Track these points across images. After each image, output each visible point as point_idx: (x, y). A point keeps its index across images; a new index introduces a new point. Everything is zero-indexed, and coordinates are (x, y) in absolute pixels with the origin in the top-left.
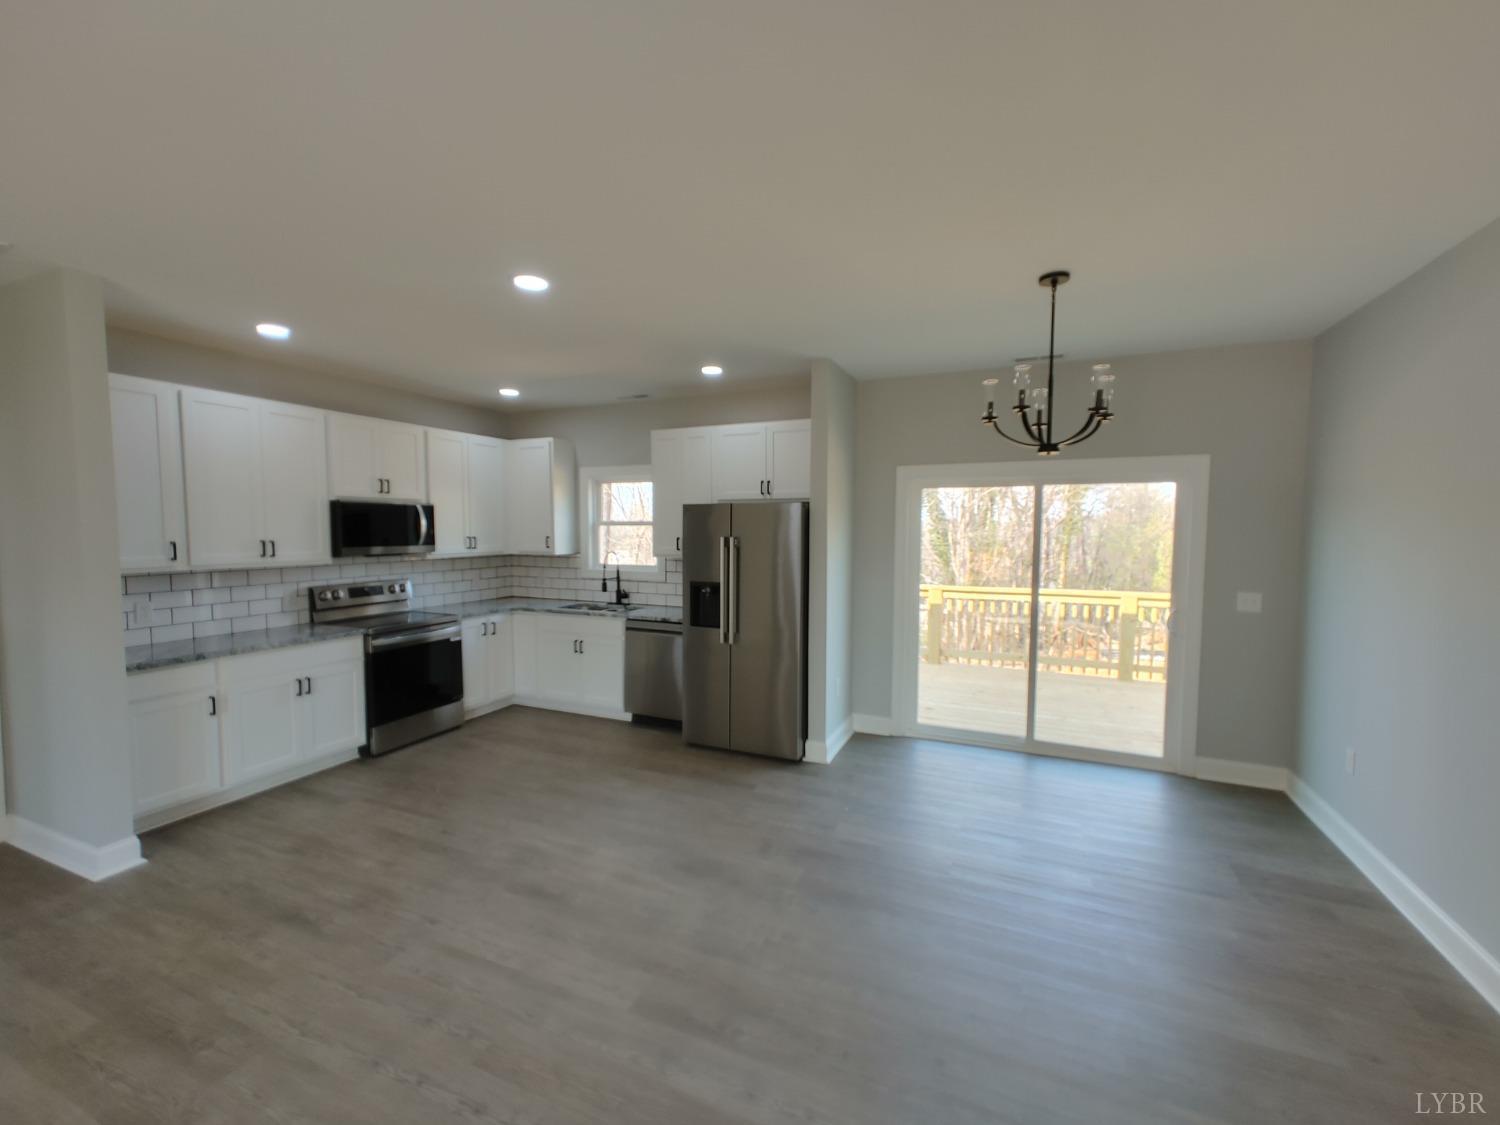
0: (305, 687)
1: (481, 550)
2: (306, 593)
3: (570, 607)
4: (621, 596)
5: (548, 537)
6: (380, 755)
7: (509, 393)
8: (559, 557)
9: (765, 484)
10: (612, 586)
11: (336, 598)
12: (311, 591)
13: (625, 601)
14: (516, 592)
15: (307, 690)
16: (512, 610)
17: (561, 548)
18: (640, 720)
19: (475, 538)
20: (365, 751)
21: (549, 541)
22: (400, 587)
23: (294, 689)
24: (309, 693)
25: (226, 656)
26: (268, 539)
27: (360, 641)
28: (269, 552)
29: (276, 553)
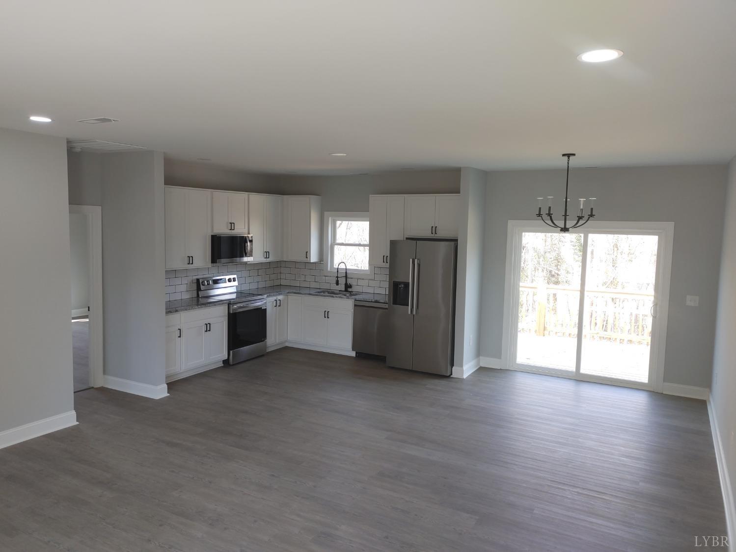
1: (272, 258)
2: (195, 281)
3: (318, 292)
4: (348, 286)
5: (307, 252)
8: (313, 263)
9: (434, 229)
10: (342, 281)
11: (208, 284)
12: (198, 280)
13: (350, 290)
14: (283, 282)
16: (288, 293)
17: (314, 258)
19: (269, 252)
20: (226, 362)
21: (307, 255)
22: (233, 279)
23: (204, 328)
24: (209, 331)
25: (184, 311)
26: (190, 256)
27: (227, 307)
28: (191, 262)
29: (193, 262)
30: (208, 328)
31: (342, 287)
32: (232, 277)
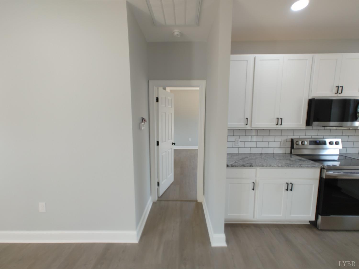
0: (290, 188)
2: (290, 141)
11: (303, 144)
12: (292, 140)
15: (291, 189)
22: (336, 142)
23: (285, 187)
24: (291, 190)
25: (260, 167)
26: (280, 117)
27: (318, 171)
28: (280, 123)
29: (282, 124)
32: (334, 140)
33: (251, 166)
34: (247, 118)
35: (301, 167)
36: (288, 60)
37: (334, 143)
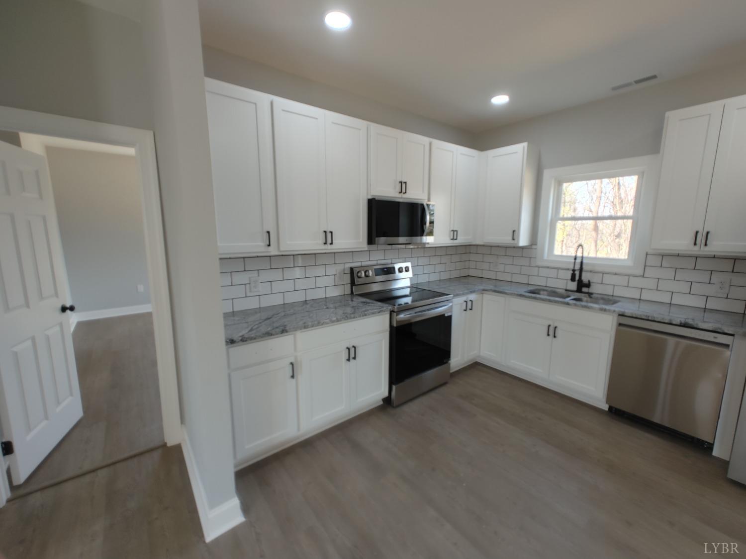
1: (461, 240)
2: (349, 271)
4: (582, 286)
5: (514, 231)
6: (398, 406)
7: (500, 100)
8: (523, 248)
10: (577, 276)
11: (366, 276)
12: (352, 269)
13: (585, 290)
14: (472, 272)
16: (484, 290)
17: (523, 240)
18: (615, 413)
19: (457, 231)
20: (387, 400)
21: (514, 234)
22: (406, 268)
23: (345, 355)
24: (354, 358)
25: (301, 329)
26: (328, 230)
27: (388, 316)
28: (329, 241)
29: (334, 241)
30: (352, 354)
31: (573, 286)
32: (403, 265)
33: (284, 331)
34: (268, 232)
35: (365, 315)
36: (333, 123)
37: (404, 270)
